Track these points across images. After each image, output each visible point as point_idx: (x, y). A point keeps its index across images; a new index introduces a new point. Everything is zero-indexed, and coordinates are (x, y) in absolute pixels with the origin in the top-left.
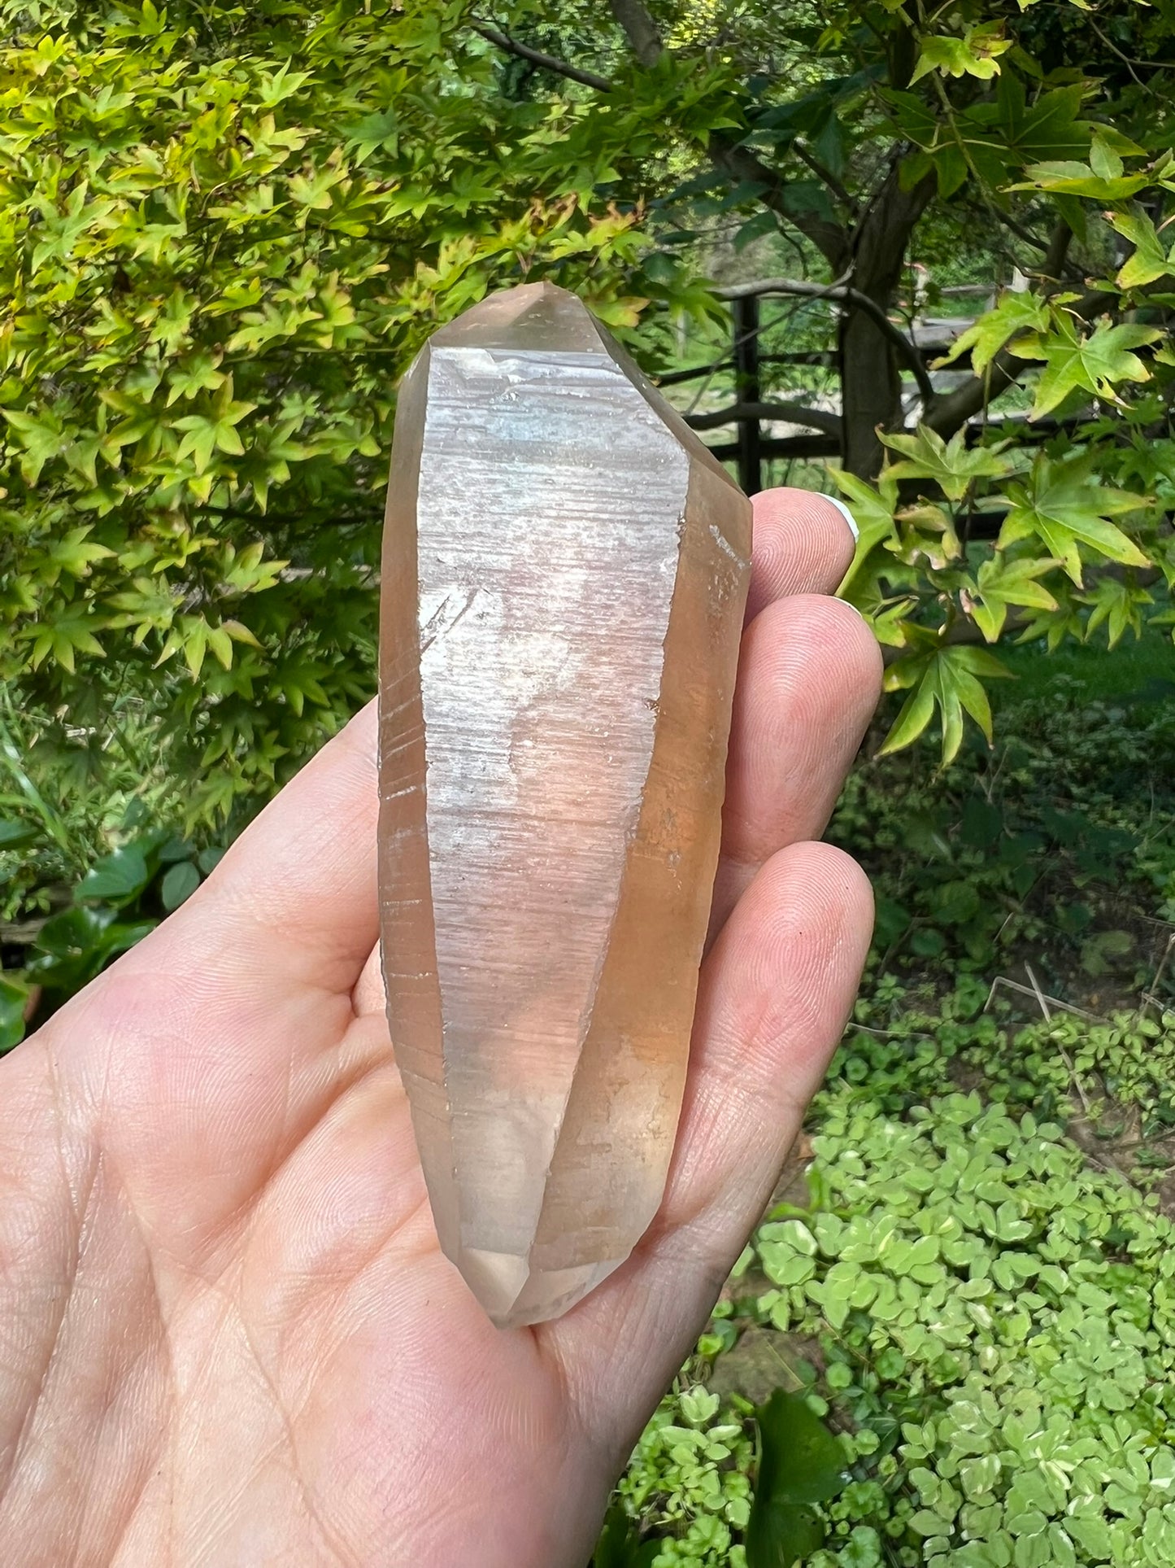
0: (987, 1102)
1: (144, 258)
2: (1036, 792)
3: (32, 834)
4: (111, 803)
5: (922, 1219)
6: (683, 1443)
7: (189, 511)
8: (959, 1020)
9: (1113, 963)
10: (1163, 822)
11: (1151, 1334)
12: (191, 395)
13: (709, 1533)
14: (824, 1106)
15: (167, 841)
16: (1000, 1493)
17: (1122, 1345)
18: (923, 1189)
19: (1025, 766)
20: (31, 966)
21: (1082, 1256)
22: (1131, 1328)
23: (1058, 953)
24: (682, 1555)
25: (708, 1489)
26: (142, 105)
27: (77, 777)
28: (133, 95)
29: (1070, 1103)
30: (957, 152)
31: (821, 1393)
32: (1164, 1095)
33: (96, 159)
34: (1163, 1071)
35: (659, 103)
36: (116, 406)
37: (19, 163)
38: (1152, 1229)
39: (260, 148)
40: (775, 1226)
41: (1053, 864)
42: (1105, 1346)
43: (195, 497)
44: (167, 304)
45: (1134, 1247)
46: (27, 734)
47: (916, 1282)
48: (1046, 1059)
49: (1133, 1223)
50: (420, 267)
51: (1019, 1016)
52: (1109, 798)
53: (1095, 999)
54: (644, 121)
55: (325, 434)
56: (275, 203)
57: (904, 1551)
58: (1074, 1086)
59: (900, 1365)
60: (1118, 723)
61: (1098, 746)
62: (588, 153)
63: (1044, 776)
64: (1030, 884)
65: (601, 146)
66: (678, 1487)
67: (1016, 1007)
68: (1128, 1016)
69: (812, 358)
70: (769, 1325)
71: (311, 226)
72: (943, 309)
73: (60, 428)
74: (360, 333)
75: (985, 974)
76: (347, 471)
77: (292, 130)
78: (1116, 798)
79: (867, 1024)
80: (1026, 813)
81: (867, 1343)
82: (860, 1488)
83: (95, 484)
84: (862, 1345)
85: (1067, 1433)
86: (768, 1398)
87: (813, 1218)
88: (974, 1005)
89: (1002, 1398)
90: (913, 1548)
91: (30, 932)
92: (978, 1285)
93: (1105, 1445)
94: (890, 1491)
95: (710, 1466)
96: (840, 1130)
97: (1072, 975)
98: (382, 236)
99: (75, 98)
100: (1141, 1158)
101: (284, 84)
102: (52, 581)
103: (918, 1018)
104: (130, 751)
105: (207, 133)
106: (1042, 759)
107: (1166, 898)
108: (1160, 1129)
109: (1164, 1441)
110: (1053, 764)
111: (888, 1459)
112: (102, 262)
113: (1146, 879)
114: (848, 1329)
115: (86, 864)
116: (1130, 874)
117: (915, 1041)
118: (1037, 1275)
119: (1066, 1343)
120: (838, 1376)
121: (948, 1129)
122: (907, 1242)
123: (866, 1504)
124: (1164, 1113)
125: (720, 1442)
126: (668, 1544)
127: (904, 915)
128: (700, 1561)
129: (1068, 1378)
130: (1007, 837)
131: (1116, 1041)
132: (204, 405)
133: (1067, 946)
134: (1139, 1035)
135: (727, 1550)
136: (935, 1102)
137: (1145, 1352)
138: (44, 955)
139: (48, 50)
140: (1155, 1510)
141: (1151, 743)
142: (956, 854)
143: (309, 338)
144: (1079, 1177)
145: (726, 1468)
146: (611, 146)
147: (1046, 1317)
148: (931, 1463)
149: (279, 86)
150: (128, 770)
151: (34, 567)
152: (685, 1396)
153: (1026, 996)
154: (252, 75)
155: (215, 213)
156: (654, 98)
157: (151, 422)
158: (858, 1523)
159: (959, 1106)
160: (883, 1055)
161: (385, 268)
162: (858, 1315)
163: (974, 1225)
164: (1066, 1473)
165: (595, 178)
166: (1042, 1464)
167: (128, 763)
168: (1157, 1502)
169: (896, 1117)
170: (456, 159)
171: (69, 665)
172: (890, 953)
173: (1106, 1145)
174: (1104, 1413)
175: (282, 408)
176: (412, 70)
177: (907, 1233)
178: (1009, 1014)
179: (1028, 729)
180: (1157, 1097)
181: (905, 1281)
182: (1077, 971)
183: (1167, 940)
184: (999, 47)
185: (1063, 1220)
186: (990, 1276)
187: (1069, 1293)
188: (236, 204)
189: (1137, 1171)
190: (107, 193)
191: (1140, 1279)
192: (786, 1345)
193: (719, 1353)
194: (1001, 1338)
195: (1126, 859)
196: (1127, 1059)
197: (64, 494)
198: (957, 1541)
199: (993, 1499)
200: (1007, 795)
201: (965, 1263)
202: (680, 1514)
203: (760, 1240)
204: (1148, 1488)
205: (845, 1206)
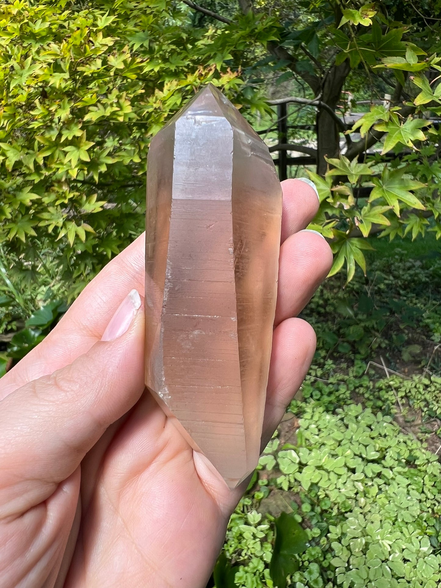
0: (364, 407)
1: (53, 86)
2: (387, 292)
3: (10, 301)
4: (40, 290)
5: (339, 450)
6: (248, 532)
7: (68, 181)
8: (355, 377)
9: (414, 357)
10: (434, 305)
11: (423, 495)
12: (70, 138)
13: (256, 564)
14: (304, 408)
15: (61, 305)
16: (364, 552)
17: (412, 498)
18: (339, 439)
19: (383, 283)
20: (9, 350)
21: (398, 465)
22: (415, 492)
23: (393, 353)
24: (246, 572)
25: (257, 548)
26: (53, 27)
27: (27, 281)
28: (49, 23)
29: (396, 408)
30: (356, 52)
31: (299, 514)
32: (431, 406)
33: (35, 47)
34: (431, 398)
35: (248, 30)
36: (42, 141)
37: (6, 48)
38: (424, 456)
39: (97, 44)
40: (284, 452)
41: (392, 319)
42: (405, 498)
43: (71, 176)
44: (61, 103)
45: (417, 462)
46: (9, 264)
47: (336, 473)
48: (387, 392)
49: (417, 453)
50: (157, 91)
51: (378, 376)
52: (414, 295)
53: (406, 371)
54: (243, 37)
55: (120, 153)
56: (102, 66)
57: (329, 572)
58: (397, 402)
59: (329, 504)
60: (419, 267)
61: (411, 275)
62: (221, 48)
63: (390, 286)
64: (383, 327)
65: (226, 46)
66: (246, 547)
67: (377, 373)
68: (418, 377)
69: (307, 127)
70: (281, 489)
71: (116, 74)
72: (358, 109)
73: (20, 149)
74: (133, 115)
75: (365, 360)
76: (129, 167)
77: (109, 38)
78: (417, 295)
79: (321, 378)
80: (383, 300)
81: (317, 496)
82: (313, 549)
83: (33, 171)
84: (315, 496)
85: (390, 530)
86: (279, 515)
87: (298, 449)
88: (361, 372)
89: (366, 517)
90: (332, 571)
91: (9, 338)
92: (359, 475)
93: (404, 535)
94: (324, 550)
95: (257, 540)
96: (309, 417)
97: (398, 361)
98: (144, 78)
99: (27, 23)
100: (421, 429)
101: (106, 20)
102: (17, 207)
103: (340, 376)
104: (48, 271)
105: (77, 38)
106: (390, 280)
107: (434, 333)
108: (429, 419)
109: (426, 534)
110: (394, 282)
111: (324, 538)
112: (37, 86)
113: (427, 326)
114: (310, 490)
115: (30, 313)
116: (421, 324)
117: (339, 384)
118: (381, 472)
119: (391, 497)
120: (306, 507)
121: (350, 417)
122: (333, 459)
123: (314, 555)
124: (430, 413)
125: (262, 531)
126: (241, 568)
127: (336, 337)
128: (253, 575)
129: (391, 510)
130: (375, 309)
131: (413, 386)
132: (75, 142)
133: (396, 350)
134: (422, 384)
135: (263, 571)
136: (345, 407)
137: (420, 501)
138: (14, 346)
139: (18, 5)
140: (421, 559)
141: (431, 275)
142: (356, 315)
143: (114, 117)
144: (398, 436)
145: (263, 541)
146: (230, 46)
147: (384, 487)
148: (339, 540)
149: (104, 21)
150: (46, 278)
151: (10, 202)
152: (249, 514)
153: (380, 369)
154: (94, 16)
155: (80, 69)
156: (246, 28)
157: (55, 148)
158: (312, 562)
159: (354, 409)
160: (327, 390)
161: (143, 91)
162: (314, 485)
163: (358, 453)
164: (389, 545)
165: (223, 58)
166: (380, 542)
167: (47, 275)
168: (423, 556)
169: (331, 412)
170: (172, 49)
171: (23, 239)
172: (330, 351)
173: (408, 424)
174: (405, 523)
175: (106, 142)
176: (155, 16)
177: (333, 456)
178: (374, 375)
179: (385, 269)
180: (428, 407)
181: (332, 474)
182: (400, 360)
183: (434, 349)
184: (372, 14)
185: (391, 452)
186: (363, 472)
187: (393, 479)
188: (88, 66)
189: (420, 434)
190: (39, 60)
191: (419, 474)
192: (287, 496)
193: (262, 498)
194: (367, 495)
195: (420, 318)
196: (417, 393)
197: (22, 174)
198: (348, 569)
199: (362, 554)
200: (376, 293)
201: (354, 467)
202: (246, 557)
203: (278, 457)
204: (419, 551)
205: (310, 445)
